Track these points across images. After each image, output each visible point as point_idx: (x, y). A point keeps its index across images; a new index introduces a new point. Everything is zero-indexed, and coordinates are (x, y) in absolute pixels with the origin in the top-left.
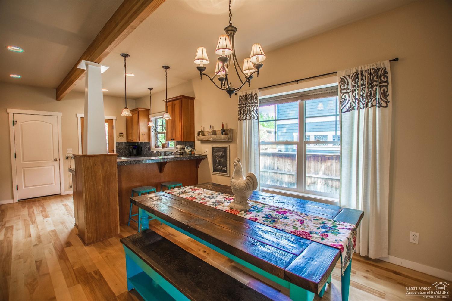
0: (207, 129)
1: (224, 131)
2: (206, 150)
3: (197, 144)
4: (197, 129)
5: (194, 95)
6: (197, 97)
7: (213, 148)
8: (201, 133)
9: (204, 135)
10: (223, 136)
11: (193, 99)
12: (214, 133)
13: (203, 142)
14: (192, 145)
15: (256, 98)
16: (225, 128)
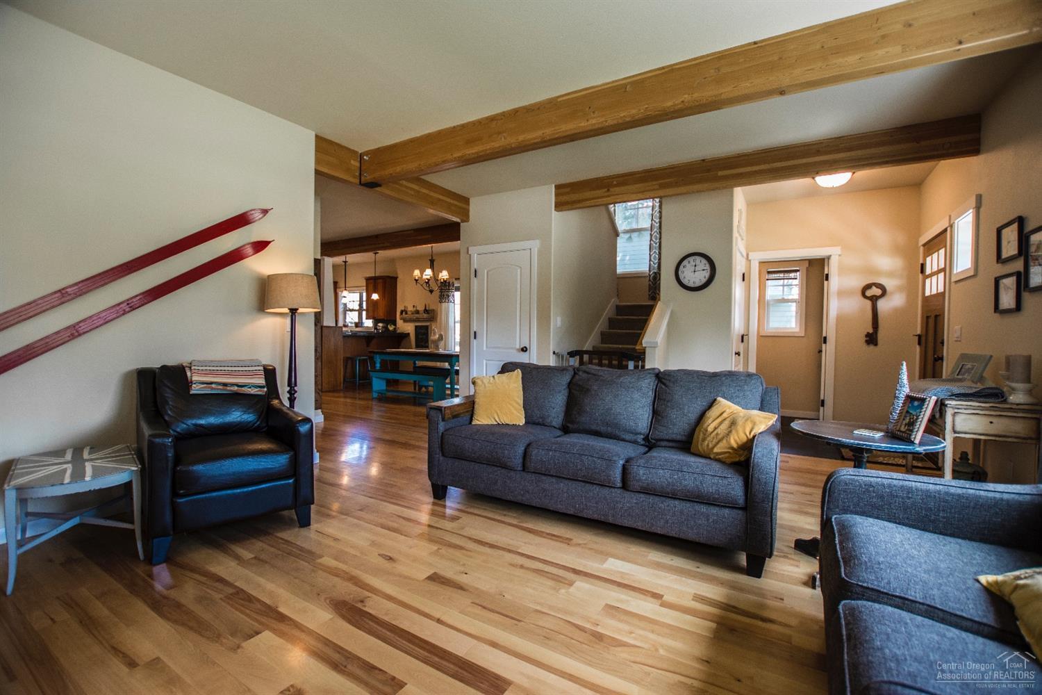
0: (410, 308)
1: (427, 311)
2: (409, 328)
3: (400, 322)
4: (399, 308)
5: (397, 273)
6: (401, 277)
7: (416, 327)
8: (404, 312)
9: (406, 313)
10: (425, 316)
11: (395, 279)
12: (417, 312)
13: (405, 321)
14: (394, 323)
15: (453, 285)
16: (427, 309)
